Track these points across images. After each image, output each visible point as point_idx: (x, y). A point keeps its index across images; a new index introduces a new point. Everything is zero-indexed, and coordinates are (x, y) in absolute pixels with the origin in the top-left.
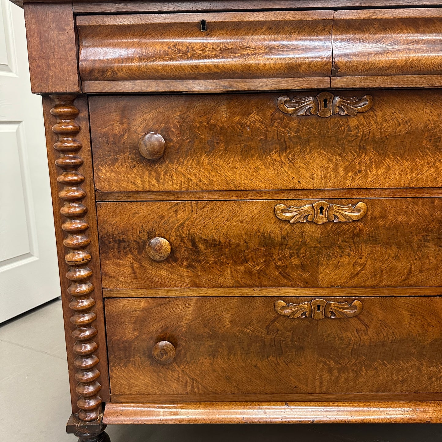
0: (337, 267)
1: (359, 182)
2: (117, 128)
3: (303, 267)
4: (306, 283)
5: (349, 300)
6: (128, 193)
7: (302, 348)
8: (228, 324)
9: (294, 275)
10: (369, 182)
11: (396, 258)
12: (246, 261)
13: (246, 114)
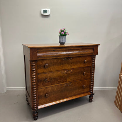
0: (69, 79)
1: (71, 68)
2: (41, 64)
3: (65, 80)
4: (65, 82)
5: (70, 83)
6: (42, 73)
7: (65, 91)
8: (56, 89)
9: (64, 81)
10: (72, 68)
11: (75, 77)
12: (58, 80)
13: (58, 61)
